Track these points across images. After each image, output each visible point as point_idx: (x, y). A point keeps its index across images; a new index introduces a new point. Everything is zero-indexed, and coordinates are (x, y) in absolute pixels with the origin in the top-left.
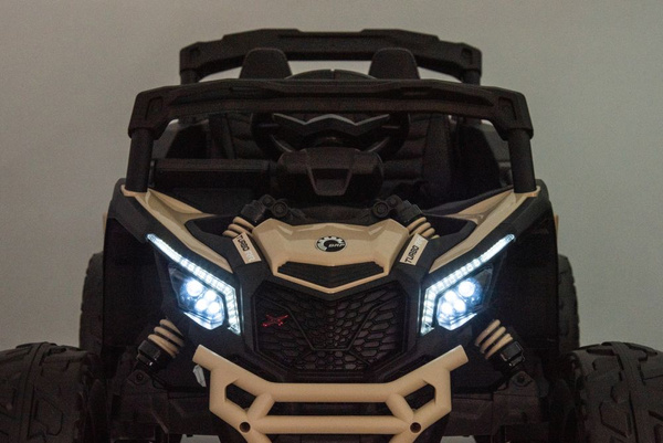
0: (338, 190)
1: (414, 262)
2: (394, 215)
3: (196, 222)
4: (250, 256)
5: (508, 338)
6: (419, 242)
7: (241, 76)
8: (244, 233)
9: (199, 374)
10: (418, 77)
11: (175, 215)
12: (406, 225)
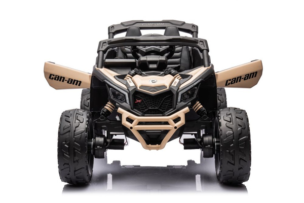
0: (155, 66)
1: (175, 86)
2: (170, 73)
3: (117, 76)
4: (132, 84)
5: (201, 106)
6: (177, 80)
7: (126, 36)
8: (130, 79)
9: (118, 118)
10: (179, 35)
11: (111, 74)
12: (173, 76)
